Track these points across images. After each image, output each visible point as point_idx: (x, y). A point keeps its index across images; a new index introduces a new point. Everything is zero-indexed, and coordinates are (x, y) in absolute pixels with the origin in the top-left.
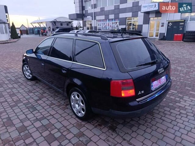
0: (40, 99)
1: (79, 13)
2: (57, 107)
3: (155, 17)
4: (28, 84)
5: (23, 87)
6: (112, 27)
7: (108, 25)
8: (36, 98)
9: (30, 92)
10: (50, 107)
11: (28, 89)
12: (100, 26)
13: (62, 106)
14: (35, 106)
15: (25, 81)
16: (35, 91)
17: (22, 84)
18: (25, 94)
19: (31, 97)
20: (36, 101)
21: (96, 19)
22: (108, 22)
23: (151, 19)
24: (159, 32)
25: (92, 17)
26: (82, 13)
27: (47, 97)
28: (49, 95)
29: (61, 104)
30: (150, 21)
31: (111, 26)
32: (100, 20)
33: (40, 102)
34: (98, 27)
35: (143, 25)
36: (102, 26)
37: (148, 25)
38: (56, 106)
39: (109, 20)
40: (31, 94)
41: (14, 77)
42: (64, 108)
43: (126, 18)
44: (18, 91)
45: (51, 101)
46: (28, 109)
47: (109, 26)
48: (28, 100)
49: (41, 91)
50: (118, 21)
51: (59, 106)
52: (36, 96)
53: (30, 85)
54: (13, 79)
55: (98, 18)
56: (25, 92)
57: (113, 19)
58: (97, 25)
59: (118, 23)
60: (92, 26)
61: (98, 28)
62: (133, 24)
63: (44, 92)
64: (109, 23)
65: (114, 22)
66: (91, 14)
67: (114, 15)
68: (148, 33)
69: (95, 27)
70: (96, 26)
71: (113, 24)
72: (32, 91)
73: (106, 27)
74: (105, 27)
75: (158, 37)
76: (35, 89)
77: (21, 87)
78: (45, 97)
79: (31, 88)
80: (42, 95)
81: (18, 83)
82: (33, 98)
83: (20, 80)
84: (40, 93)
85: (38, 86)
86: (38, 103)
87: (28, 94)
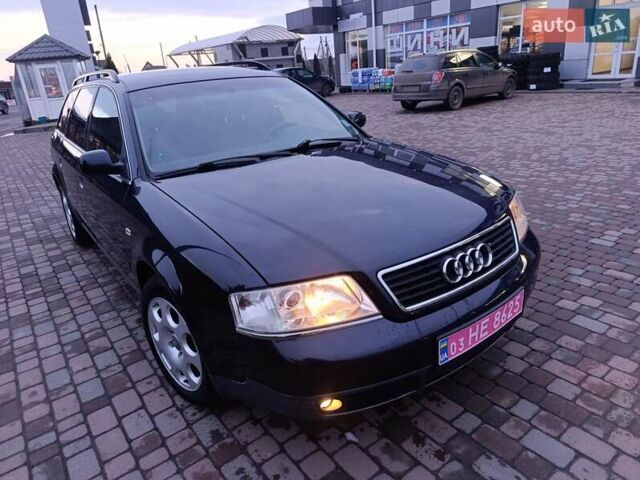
0: (106, 400)
1: (321, 5)
5: (63, 314)
6: (441, 45)
7: (428, 43)
8: (92, 391)
9: (82, 346)
11: (79, 328)
12: (398, 45)
15: (82, 284)
16: (103, 342)
17: (65, 297)
19: (72, 383)
21: (381, 24)
22: (425, 30)
25: (369, 16)
27: (142, 387)
31: (437, 44)
32: (397, 26)
33: (102, 419)
34: (389, 50)
36: (403, 44)
39: (432, 20)
40: (79, 362)
43: (498, 6)
44: (32, 339)
45: (152, 417)
47: (432, 43)
48: (50, 403)
49: (127, 346)
50: (464, 24)
52: (99, 374)
54: (45, 270)
55: (389, 16)
57: (444, 17)
58: (385, 43)
59: (465, 32)
60: (369, 49)
61: (388, 56)
64: (432, 34)
65: (448, 26)
66: (363, 7)
68: (588, 59)
69: (377, 51)
70: (381, 47)
71: (445, 34)
72: (90, 344)
73: (419, 47)
74: (415, 49)
75: (632, 75)
76: (105, 333)
77: (53, 319)
79: (92, 326)
80: (125, 370)
81: (54, 292)
82: (75, 392)
83: (66, 279)
84: (119, 357)
85: (123, 314)
86: (88, 427)
87: (67, 360)
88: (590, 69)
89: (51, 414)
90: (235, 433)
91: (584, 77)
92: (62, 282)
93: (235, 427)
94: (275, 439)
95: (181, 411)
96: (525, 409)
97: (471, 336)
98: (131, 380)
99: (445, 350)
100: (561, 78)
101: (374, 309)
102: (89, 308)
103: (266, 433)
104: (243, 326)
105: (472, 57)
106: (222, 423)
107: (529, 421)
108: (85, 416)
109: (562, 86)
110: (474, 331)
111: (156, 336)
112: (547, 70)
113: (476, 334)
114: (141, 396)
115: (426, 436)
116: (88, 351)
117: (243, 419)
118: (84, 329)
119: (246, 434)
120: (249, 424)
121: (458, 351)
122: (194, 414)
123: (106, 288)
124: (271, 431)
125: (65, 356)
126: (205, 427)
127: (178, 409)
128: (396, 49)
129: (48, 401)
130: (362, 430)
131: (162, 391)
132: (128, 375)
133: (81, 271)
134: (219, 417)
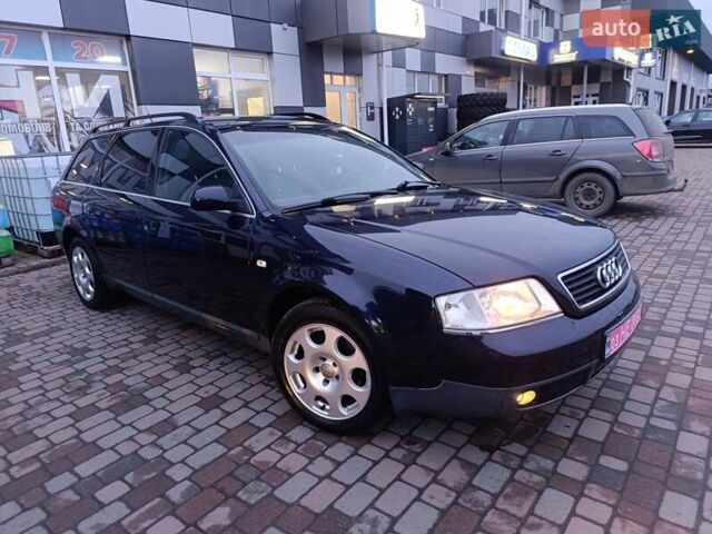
97: (622, 334)
99: (609, 344)
101: (556, 308)
104: (448, 326)
110: (623, 330)
121: (615, 348)
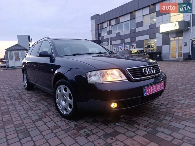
0: (40, 119)
1: (95, 39)
2: (63, 132)
3: (176, 37)
4: (32, 101)
5: (24, 103)
7: (125, 49)
8: (35, 118)
10: (52, 132)
11: (29, 106)
12: (116, 50)
13: (72, 132)
14: (29, 130)
17: (24, 100)
18: (22, 112)
19: (29, 116)
20: (34, 122)
21: (112, 44)
22: (124, 46)
23: (171, 39)
24: (183, 52)
25: (108, 42)
26: (98, 40)
27: (51, 117)
28: (55, 114)
29: (71, 127)
30: (170, 41)
31: (127, 49)
32: (116, 45)
33: (38, 124)
34: (114, 51)
35: (163, 46)
36: (118, 50)
37: (168, 45)
38: (63, 130)
39: (125, 44)
40: (30, 112)
41: (18, 93)
42: (75, 134)
43: (143, 40)
44: (15, 108)
45: (55, 123)
46: (18, 134)
48: (22, 120)
49: (45, 109)
50: (134, 45)
51: (66, 131)
52: (37, 114)
53: (33, 102)
54: (17, 95)
55: (114, 43)
56: (24, 110)
57: (129, 43)
58: (113, 49)
59: (135, 46)
62: (152, 47)
63: (49, 109)
64: (126, 47)
65: (130, 45)
66: (107, 40)
67: (130, 39)
68: (169, 54)
71: (129, 47)
72: (33, 109)
75: (182, 58)
76: (38, 107)
77: (21, 104)
78: (48, 116)
79: (33, 105)
80: (45, 113)
81: (20, 99)
82: (30, 118)
83: (23, 97)
84: (43, 111)
85: (42, 103)
86: (35, 125)
87: (26, 112)
88: (170, 56)
89: (23, 123)
90: (82, 125)
91: (168, 58)
92: (22, 97)
93: (82, 124)
94: (94, 125)
95: (64, 121)
96: (168, 118)
97: (152, 89)
98: (47, 115)
99: (145, 92)
100: (162, 58)
102: (32, 102)
103: (92, 124)
105: (138, 52)
106: (77, 123)
107: (170, 120)
108: (34, 123)
109: (163, 60)
110: (152, 88)
111: (57, 100)
112: (158, 56)
113: (153, 89)
114: (51, 119)
115: (140, 124)
116: (33, 110)
117: (84, 122)
118: (31, 106)
119: (85, 124)
120: (86, 123)
121: (149, 93)
122: (68, 122)
123: (36, 98)
124: (93, 124)
125: (26, 111)
126: (72, 124)
127: (63, 121)
128: (116, 51)
129: (21, 120)
130: (121, 123)
131: (58, 117)
132: (46, 114)
133: (28, 95)
134: (76, 122)
